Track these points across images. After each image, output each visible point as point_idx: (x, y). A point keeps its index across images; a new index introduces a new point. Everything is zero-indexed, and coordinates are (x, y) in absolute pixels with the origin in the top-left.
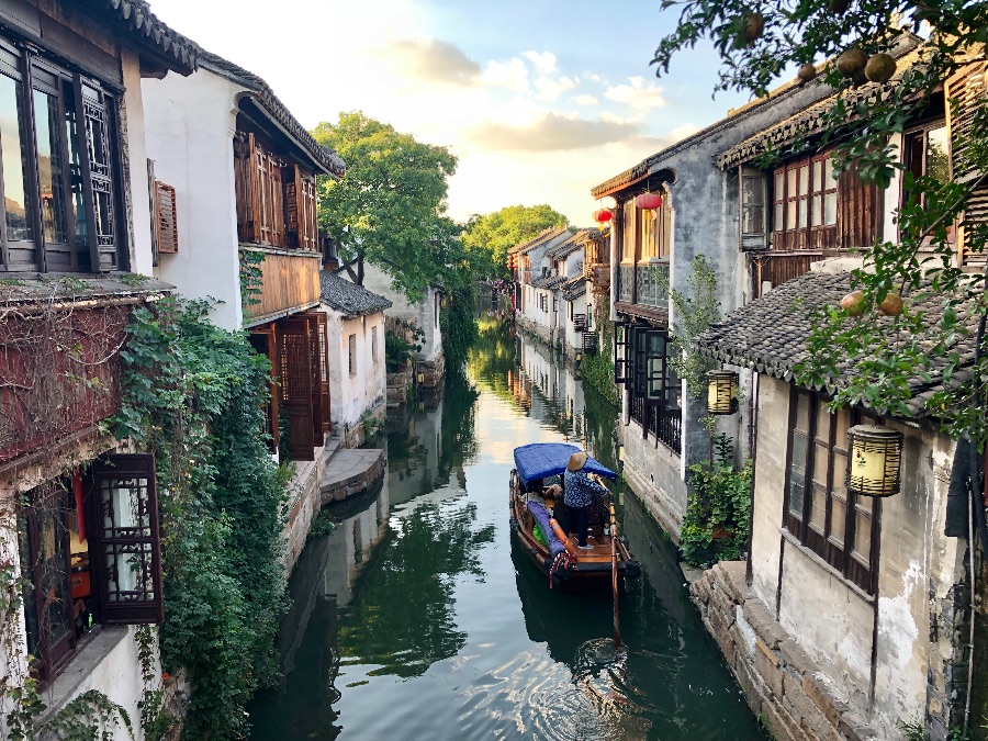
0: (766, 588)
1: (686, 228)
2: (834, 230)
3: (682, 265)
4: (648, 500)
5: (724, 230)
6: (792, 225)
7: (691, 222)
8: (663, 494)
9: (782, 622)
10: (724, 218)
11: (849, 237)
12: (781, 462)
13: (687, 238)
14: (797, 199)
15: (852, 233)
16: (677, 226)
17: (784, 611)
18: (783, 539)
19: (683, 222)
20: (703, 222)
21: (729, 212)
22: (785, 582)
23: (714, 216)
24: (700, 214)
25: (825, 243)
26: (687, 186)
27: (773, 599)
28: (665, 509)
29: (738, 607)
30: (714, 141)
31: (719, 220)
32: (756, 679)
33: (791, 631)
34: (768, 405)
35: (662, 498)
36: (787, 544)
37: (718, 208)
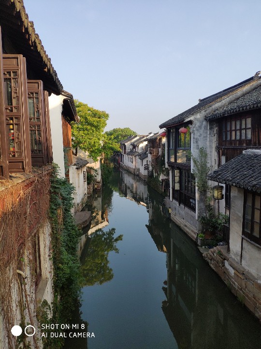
0: (236, 254)
1: (197, 139)
2: (250, 141)
3: (196, 151)
4: (182, 226)
5: (208, 140)
6: (233, 138)
7: (198, 137)
8: (188, 224)
9: (243, 265)
10: (208, 136)
11: (256, 143)
12: (241, 214)
13: (197, 142)
14: (236, 130)
15: (257, 142)
16: (194, 138)
17: (243, 262)
18: (242, 239)
19: (196, 137)
20: (202, 137)
21: (210, 134)
22: (243, 252)
23: (205, 135)
24: (201, 135)
25: (247, 145)
26: (197, 126)
27: (239, 258)
28: (189, 229)
29: (226, 261)
30: (205, 111)
31: (207, 136)
32: (234, 284)
33: (247, 268)
34: (235, 197)
35: (188, 226)
36: (244, 241)
37: (207, 133)
